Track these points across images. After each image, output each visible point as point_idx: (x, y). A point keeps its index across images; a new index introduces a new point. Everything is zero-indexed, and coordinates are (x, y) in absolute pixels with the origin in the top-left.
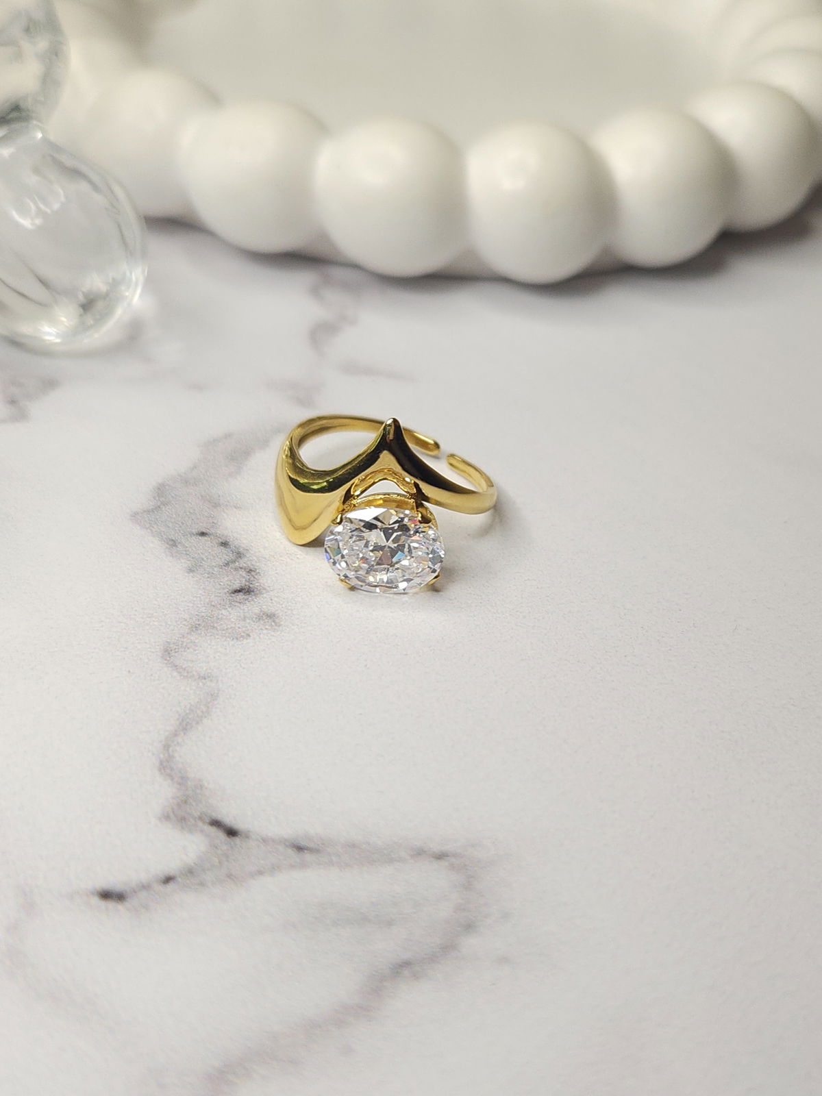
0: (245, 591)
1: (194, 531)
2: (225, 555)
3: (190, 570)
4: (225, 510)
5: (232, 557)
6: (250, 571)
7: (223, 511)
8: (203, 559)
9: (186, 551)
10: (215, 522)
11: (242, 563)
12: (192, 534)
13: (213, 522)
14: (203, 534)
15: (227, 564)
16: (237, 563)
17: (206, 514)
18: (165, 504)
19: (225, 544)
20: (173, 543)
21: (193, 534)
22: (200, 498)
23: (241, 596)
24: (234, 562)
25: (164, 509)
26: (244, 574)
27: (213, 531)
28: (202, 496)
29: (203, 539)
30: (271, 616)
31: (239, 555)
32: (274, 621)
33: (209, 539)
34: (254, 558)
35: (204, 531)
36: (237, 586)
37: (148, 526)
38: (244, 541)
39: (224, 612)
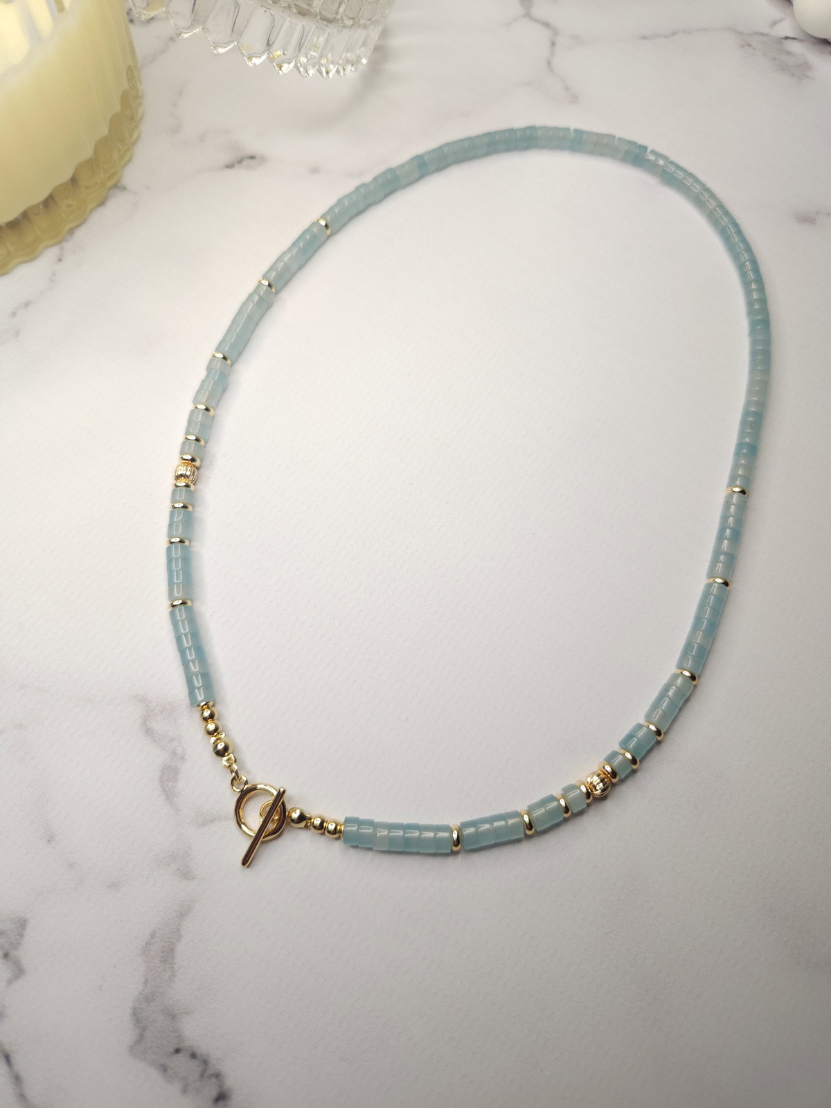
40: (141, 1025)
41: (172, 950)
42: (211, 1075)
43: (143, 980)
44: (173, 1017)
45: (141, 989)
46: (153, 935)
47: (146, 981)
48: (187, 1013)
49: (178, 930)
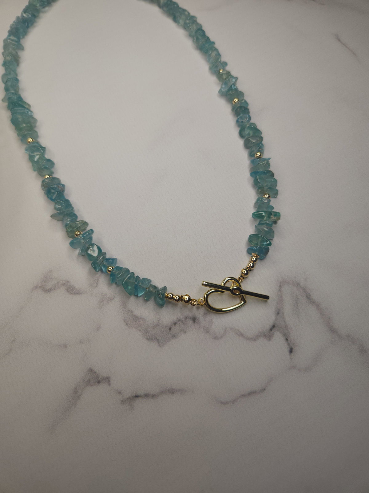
9: (177, 333)
11: (184, 320)
21: (170, 332)
24: (182, 322)
25: (158, 339)
26: (187, 320)
29: (172, 329)
37: (165, 343)
38: (174, 319)
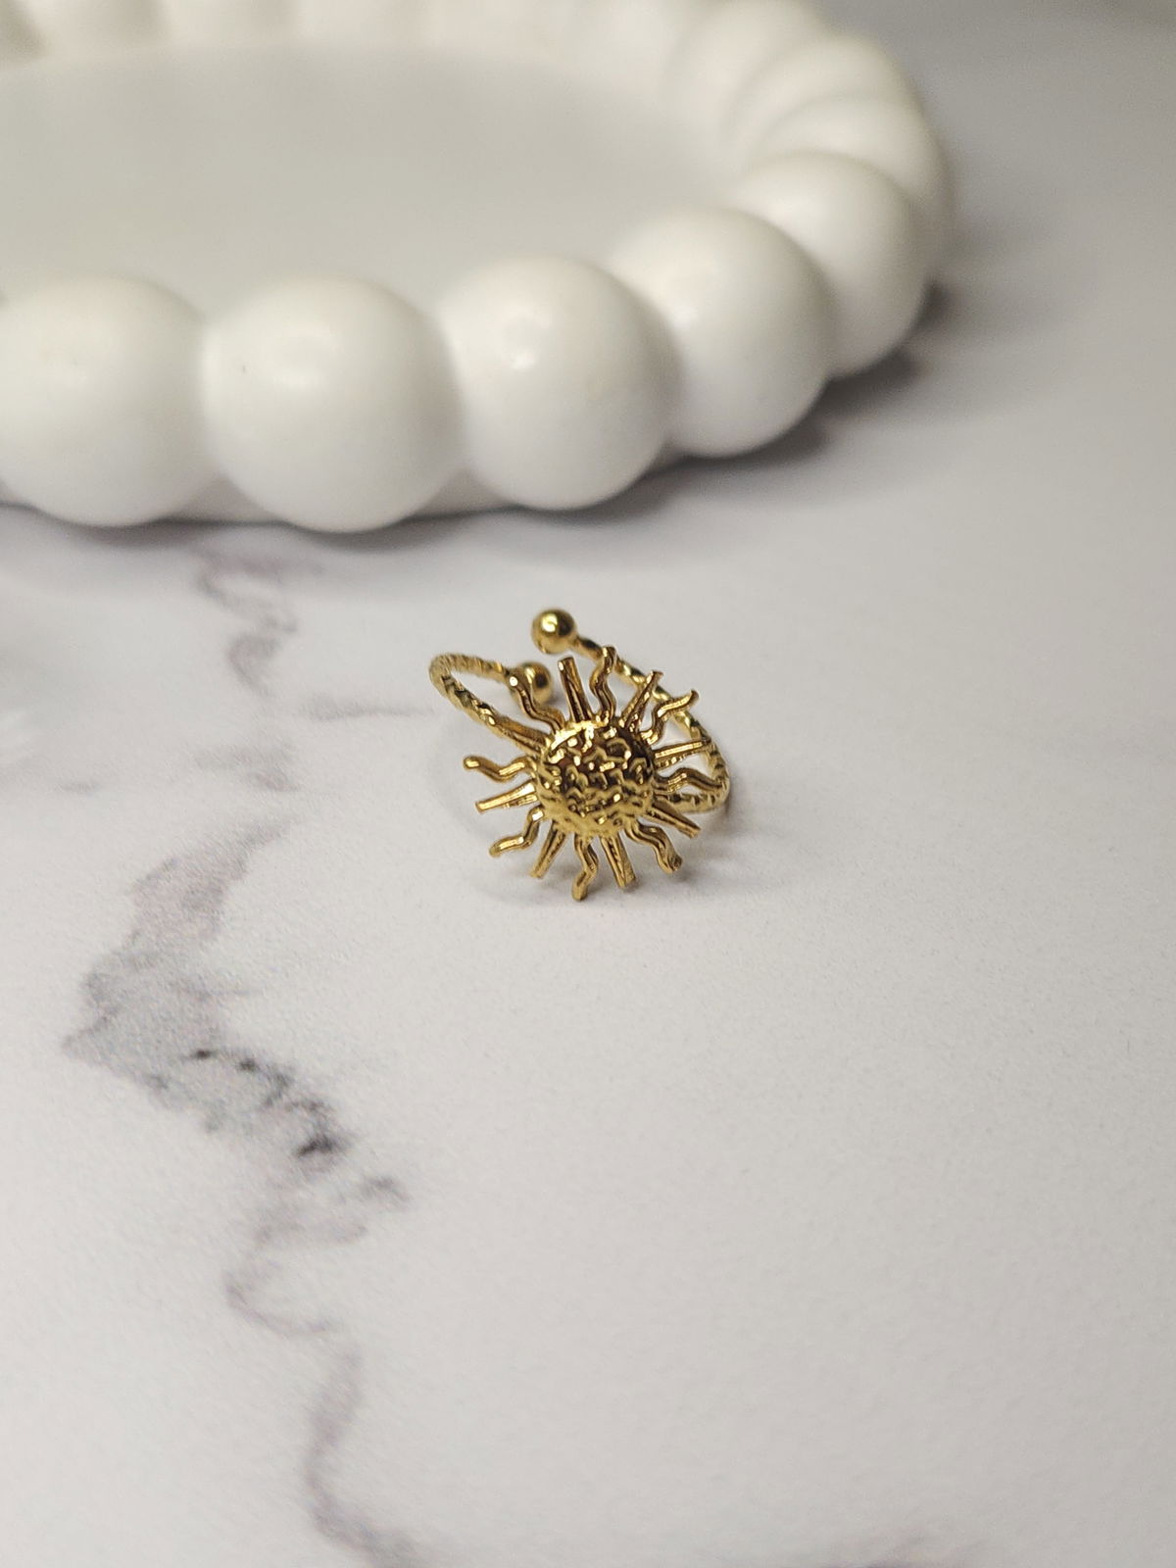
0: (320, 1146)
1: (186, 1052)
2: (255, 1088)
3: (211, 1127)
4: (223, 1003)
5: (269, 1087)
6: (314, 1107)
7: (221, 1006)
8: (222, 1102)
10: (214, 1027)
12: (183, 1058)
13: (211, 1029)
14: (203, 1055)
15: (269, 1103)
16: (284, 1097)
17: (191, 1016)
18: (114, 1011)
19: (248, 1065)
20: (159, 1083)
22: (168, 987)
23: (317, 1158)
27: (216, 1045)
28: (170, 984)
30: (385, 1185)
31: (282, 1081)
32: (397, 1194)
33: (217, 1061)
34: (310, 1081)
35: (203, 1048)
36: (302, 1139)
39: (301, 1194)
40: (105, 1003)
41: (217, 891)
42: (296, 1105)
43: (130, 933)
44: (203, 997)
45: (120, 944)
46: (170, 865)
47: (136, 934)
48: (242, 993)
49: (241, 863)
